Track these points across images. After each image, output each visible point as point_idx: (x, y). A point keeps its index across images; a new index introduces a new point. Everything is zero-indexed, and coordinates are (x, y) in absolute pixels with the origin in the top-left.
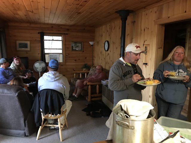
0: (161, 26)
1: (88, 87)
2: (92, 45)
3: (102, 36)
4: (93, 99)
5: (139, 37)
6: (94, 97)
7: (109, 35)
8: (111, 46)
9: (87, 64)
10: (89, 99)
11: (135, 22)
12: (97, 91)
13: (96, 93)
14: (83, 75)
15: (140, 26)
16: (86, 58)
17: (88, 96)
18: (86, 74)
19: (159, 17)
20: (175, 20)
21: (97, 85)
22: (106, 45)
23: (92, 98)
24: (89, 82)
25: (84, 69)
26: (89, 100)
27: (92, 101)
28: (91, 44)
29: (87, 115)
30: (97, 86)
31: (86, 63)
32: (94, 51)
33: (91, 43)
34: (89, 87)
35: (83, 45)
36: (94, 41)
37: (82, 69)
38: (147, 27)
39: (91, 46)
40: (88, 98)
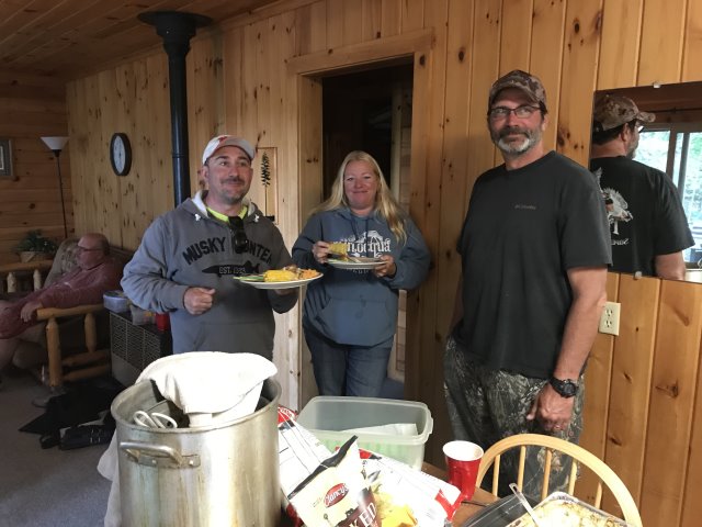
0: (309, 81)
1: (45, 330)
2: (57, 152)
3: (98, 113)
4: (72, 376)
5: (239, 121)
6: (77, 367)
7: (128, 112)
8: (138, 152)
9: (39, 232)
10: (52, 377)
11: (219, 62)
12: (90, 341)
13: (85, 350)
14: (25, 280)
15: (241, 79)
16: (33, 206)
17: (47, 364)
18: (36, 276)
19: (301, 50)
20: (349, 62)
21: (84, 316)
22: (116, 152)
23: (66, 370)
24: (44, 307)
25: (28, 256)
26: (53, 382)
27: (67, 383)
28: (53, 148)
29: (45, 446)
30: (88, 321)
31: (35, 228)
32: (69, 176)
33: (52, 143)
34: (48, 327)
35: (14, 151)
36: (66, 135)
37: (18, 254)
38: (265, 86)
39: (53, 155)
40: (47, 373)
